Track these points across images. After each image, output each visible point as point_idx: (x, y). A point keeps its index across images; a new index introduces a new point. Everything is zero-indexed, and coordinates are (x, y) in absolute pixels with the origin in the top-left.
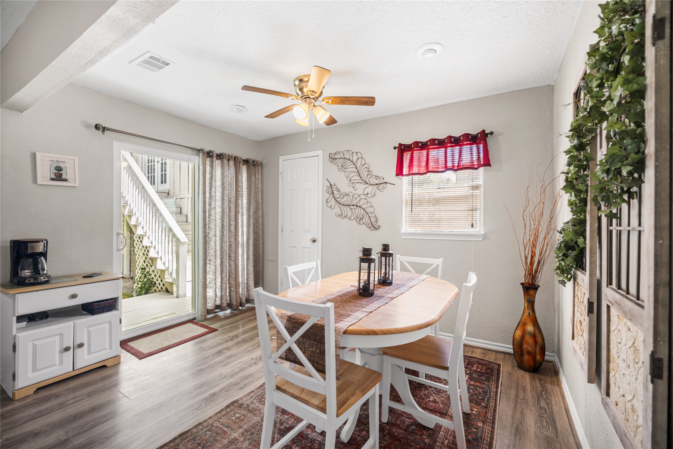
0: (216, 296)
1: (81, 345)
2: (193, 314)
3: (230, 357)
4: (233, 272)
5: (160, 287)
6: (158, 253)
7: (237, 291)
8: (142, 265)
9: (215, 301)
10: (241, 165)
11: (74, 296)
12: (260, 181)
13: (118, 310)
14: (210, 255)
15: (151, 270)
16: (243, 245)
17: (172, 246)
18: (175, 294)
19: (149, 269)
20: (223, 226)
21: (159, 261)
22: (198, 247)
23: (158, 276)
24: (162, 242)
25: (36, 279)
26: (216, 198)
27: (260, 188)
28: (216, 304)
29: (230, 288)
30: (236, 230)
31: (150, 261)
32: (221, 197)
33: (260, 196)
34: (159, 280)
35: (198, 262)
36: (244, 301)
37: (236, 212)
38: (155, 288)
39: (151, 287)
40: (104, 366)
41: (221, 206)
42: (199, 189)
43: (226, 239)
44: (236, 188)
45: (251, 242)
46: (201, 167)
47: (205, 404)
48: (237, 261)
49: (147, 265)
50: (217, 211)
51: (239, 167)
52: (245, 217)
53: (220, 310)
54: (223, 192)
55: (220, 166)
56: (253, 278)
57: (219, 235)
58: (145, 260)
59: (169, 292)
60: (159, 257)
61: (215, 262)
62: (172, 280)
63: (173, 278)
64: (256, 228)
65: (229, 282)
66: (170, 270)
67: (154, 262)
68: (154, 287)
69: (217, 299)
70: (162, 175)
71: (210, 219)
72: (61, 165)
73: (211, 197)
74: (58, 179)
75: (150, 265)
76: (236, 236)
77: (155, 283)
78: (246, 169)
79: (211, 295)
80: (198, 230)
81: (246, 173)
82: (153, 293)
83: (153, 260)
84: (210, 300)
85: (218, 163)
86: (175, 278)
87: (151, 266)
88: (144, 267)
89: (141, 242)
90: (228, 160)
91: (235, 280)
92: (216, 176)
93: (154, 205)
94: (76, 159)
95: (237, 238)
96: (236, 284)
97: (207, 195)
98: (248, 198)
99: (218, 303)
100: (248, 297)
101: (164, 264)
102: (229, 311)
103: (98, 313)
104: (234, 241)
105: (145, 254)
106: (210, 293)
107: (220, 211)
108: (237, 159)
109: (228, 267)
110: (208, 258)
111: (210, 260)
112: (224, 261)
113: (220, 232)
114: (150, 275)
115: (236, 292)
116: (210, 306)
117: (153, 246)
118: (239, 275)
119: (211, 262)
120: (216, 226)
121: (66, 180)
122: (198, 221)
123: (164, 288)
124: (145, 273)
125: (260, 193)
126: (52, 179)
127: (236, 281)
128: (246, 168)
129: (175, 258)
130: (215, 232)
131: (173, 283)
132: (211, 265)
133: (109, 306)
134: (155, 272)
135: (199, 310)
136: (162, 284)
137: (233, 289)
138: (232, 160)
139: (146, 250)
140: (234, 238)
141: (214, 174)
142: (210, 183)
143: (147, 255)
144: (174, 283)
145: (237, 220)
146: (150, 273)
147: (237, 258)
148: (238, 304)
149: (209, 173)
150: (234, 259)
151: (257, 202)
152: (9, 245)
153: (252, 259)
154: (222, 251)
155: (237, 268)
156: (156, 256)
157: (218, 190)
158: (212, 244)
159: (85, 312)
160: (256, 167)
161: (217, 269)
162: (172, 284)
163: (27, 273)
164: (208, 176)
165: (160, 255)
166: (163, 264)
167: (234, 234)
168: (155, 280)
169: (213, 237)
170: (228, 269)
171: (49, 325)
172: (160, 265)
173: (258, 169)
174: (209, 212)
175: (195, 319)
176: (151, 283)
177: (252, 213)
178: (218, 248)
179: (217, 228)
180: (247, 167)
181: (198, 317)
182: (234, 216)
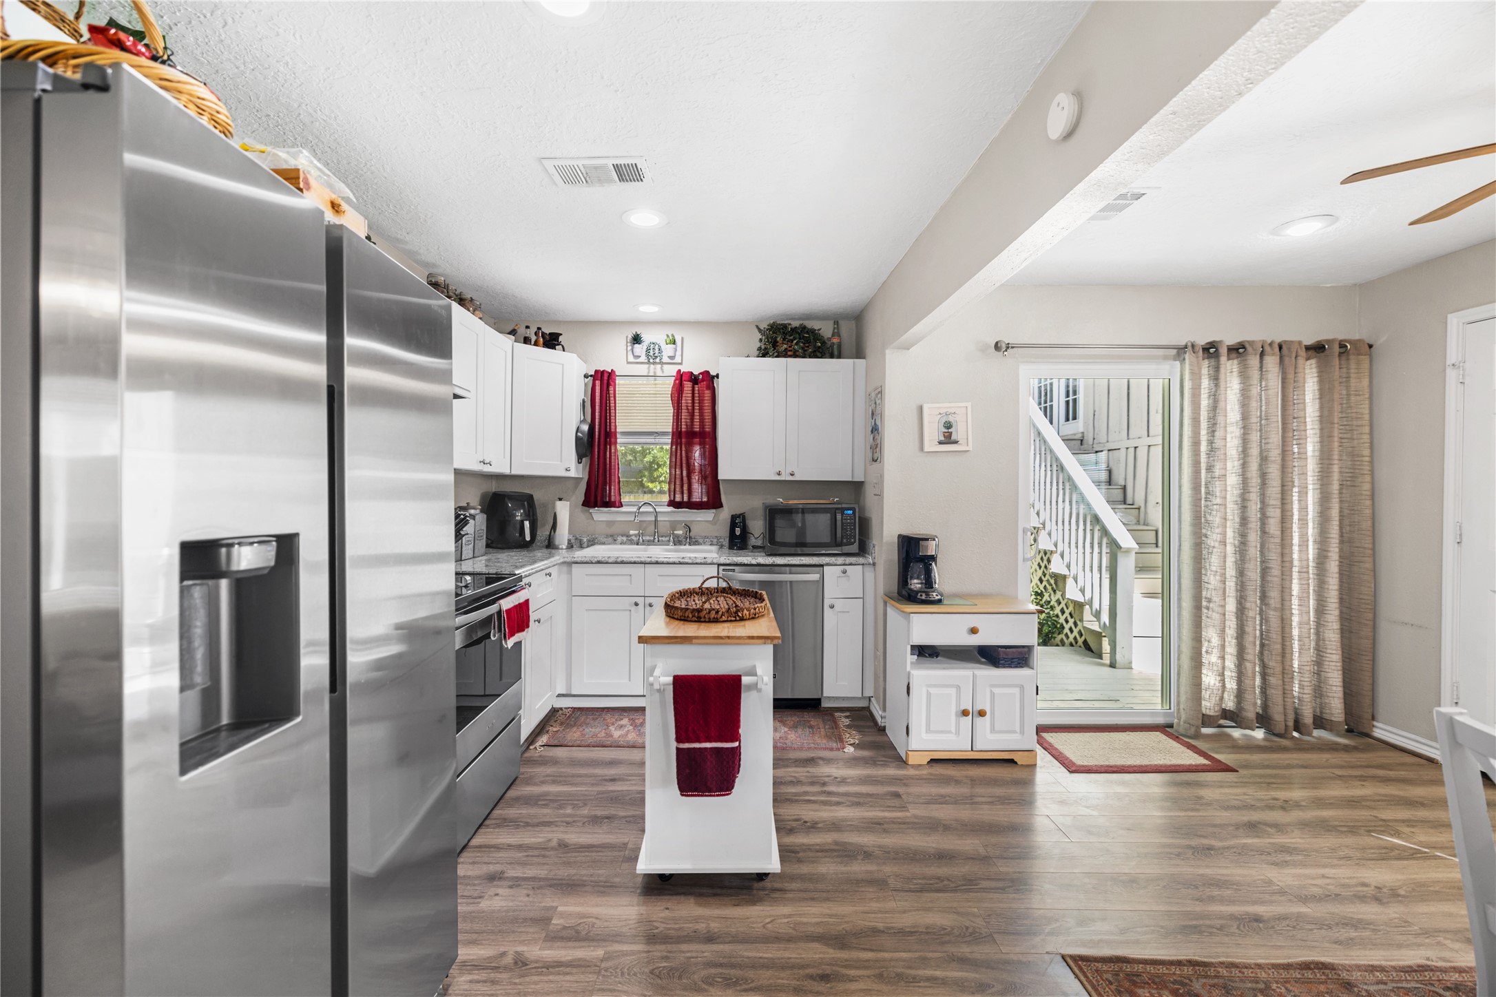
0: (1224, 686)
1: (982, 713)
2: (1166, 715)
3: (1285, 849)
4: (1275, 636)
5: (1071, 637)
6: (1068, 567)
7: (1286, 687)
8: (1035, 587)
9: (1222, 698)
10: (1301, 361)
11: (974, 631)
12: (1367, 396)
13: (1033, 669)
14: (1210, 586)
15: (1054, 599)
16: (1304, 571)
17: (1100, 553)
18: (1107, 659)
19: (1050, 596)
20: (1244, 521)
21: (1070, 583)
22: (1179, 566)
23: (1067, 612)
24: (1077, 543)
25: (927, 594)
26: (1225, 454)
27: (1367, 417)
28: (1224, 706)
29: (1264, 676)
30: (1282, 532)
31: (1052, 581)
32: (1240, 449)
33: (1366, 438)
34: (1071, 621)
35: (1179, 600)
36: (1308, 719)
37: (1283, 486)
38: (1062, 636)
39: (1053, 633)
40: (1012, 762)
41: (1240, 470)
42: (1181, 435)
43: (1254, 551)
44: (1284, 423)
45: (1333, 566)
46: (1188, 385)
47: (1238, 928)
48: (1288, 612)
49: (1045, 587)
50: (1228, 483)
51: (1296, 368)
52: (1312, 498)
53: (1234, 725)
54: (1247, 437)
55: (1235, 374)
56: (1339, 664)
57: (1231, 540)
58: (1043, 577)
59: (1092, 652)
60: (1072, 576)
61: (1223, 606)
62: (1100, 627)
63: (1102, 623)
64: (1348, 528)
65: (1262, 660)
66: (1096, 605)
67: (1060, 584)
68: (1059, 634)
69: (1226, 695)
70: (1067, 402)
71: (1209, 503)
72: (951, 419)
73: (1212, 450)
74: (947, 441)
75: (1052, 588)
76: (1283, 546)
77: (1063, 628)
78: (1314, 370)
79: (1212, 683)
80: (1180, 529)
81: (1316, 379)
82: (1057, 645)
83: (1059, 580)
84: (1208, 692)
85: (1230, 368)
86: (1107, 624)
87: (1054, 591)
88: (1039, 591)
89: (1035, 540)
90: (1262, 354)
91: (1279, 658)
92: (1226, 401)
93: (1061, 468)
94: (969, 405)
95: (1286, 551)
96: (1284, 669)
97: (1204, 447)
98: (1322, 446)
99: (1230, 704)
100: (1321, 712)
101: (1083, 591)
102: (1259, 734)
103: (1004, 667)
104: (1279, 559)
105: (1043, 565)
106: (1209, 679)
107: (1236, 482)
108: (1289, 349)
109: (1258, 622)
110: (1204, 594)
111: (1209, 601)
112: (1248, 605)
113: (1237, 535)
114: (1052, 608)
115: (1284, 689)
116: (1209, 705)
117: (1059, 552)
118: (1292, 648)
119: (1211, 605)
120: (1225, 519)
121: (956, 442)
122: (1180, 507)
123: (1080, 641)
124: (1041, 603)
125: (1367, 429)
126: (940, 443)
127: (1283, 662)
128: (1314, 366)
129: (1108, 580)
130: (1224, 534)
131: (1101, 633)
132: (1213, 611)
133: (1019, 659)
134: (1063, 605)
135: (1182, 710)
136: (1076, 631)
137: (1273, 680)
138: (1273, 355)
139: (1045, 558)
140: (1279, 550)
141: (1222, 397)
142: (1209, 418)
143: (1046, 567)
144: (1103, 634)
145: (1288, 507)
146: (1052, 603)
147: (1287, 603)
148: (1291, 724)
149: (1206, 395)
150: (1279, 606)
151: (1354, 455)
152: (896, 541)
153: (1337, 612)
154: (1242, 582)
155: (1287, 630)
156: (1064, 571)
157: (1232, 433)
158: (1214, 562)
159: (983, 660)
160: (1352, 357)
161: (1228, 623)
162: (1099, 636)
163: (916, 584)
164: (1205, 403)
165: (1073, 571)
166: (1081, 590)
167: (1278, 540)
168: (1062, 620)
169: (1217, 544)
170: (1258, 627)
171: (944, 669)
172: (1072, 592)
173: (1358, 363)
174: (1207, 488)
175: (1171, 726)
176: (1053, 624)
177: (1335, 487)
178: (1231, 572)
179: (1229, 524)
180: (1318, 362)
181: (1179, 724)
182: (1279, 496)
